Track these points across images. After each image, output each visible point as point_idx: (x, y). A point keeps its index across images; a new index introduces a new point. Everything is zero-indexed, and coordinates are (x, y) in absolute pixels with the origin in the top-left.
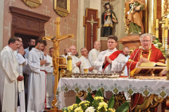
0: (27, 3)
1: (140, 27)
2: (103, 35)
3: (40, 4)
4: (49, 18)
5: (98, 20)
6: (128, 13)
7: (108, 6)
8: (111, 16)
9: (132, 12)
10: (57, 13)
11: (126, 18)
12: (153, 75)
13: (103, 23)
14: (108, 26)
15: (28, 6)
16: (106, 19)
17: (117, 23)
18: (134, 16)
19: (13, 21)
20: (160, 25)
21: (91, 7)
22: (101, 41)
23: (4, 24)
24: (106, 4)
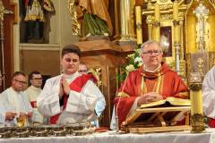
1: (105, 23)
2: (24, 39)
5: (12, 7)
12: (163, 123)
13: (23, 12)
14: (34, 18)
16: (30, 4)
17: (53, 13)
20: (144, 18)
22: (22, 52)
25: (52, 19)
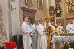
0: (28, 5)
3: (33, 6)
4: (36, 11)
5: (54, 11)
6: (69, 6)
7: (58, 5)
8: (59, 9)
9: (71, 6)
10: (39, 9)
11: (68, 8)
15: (28, 6)
18: (72, 7)
19: (23, 13)
21: (51, 6)
22: (56, 19)
23: (20, 15)
24: (57, 4)
25: (62, 13)
